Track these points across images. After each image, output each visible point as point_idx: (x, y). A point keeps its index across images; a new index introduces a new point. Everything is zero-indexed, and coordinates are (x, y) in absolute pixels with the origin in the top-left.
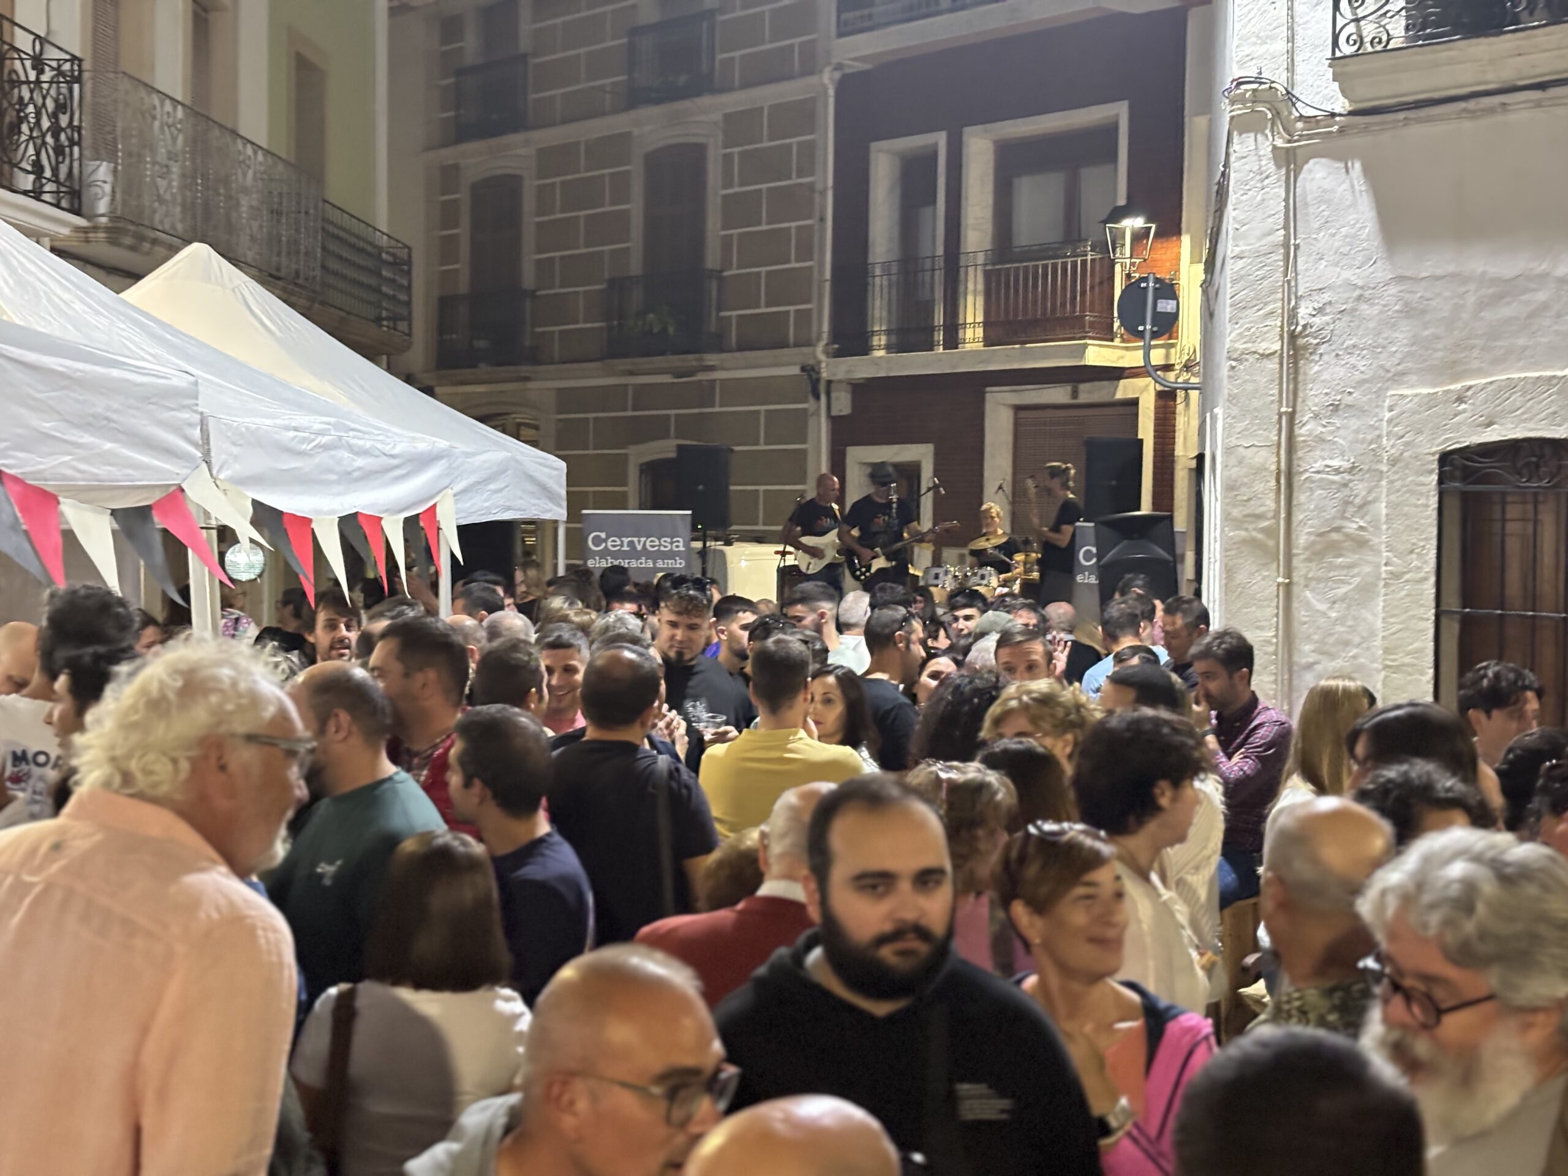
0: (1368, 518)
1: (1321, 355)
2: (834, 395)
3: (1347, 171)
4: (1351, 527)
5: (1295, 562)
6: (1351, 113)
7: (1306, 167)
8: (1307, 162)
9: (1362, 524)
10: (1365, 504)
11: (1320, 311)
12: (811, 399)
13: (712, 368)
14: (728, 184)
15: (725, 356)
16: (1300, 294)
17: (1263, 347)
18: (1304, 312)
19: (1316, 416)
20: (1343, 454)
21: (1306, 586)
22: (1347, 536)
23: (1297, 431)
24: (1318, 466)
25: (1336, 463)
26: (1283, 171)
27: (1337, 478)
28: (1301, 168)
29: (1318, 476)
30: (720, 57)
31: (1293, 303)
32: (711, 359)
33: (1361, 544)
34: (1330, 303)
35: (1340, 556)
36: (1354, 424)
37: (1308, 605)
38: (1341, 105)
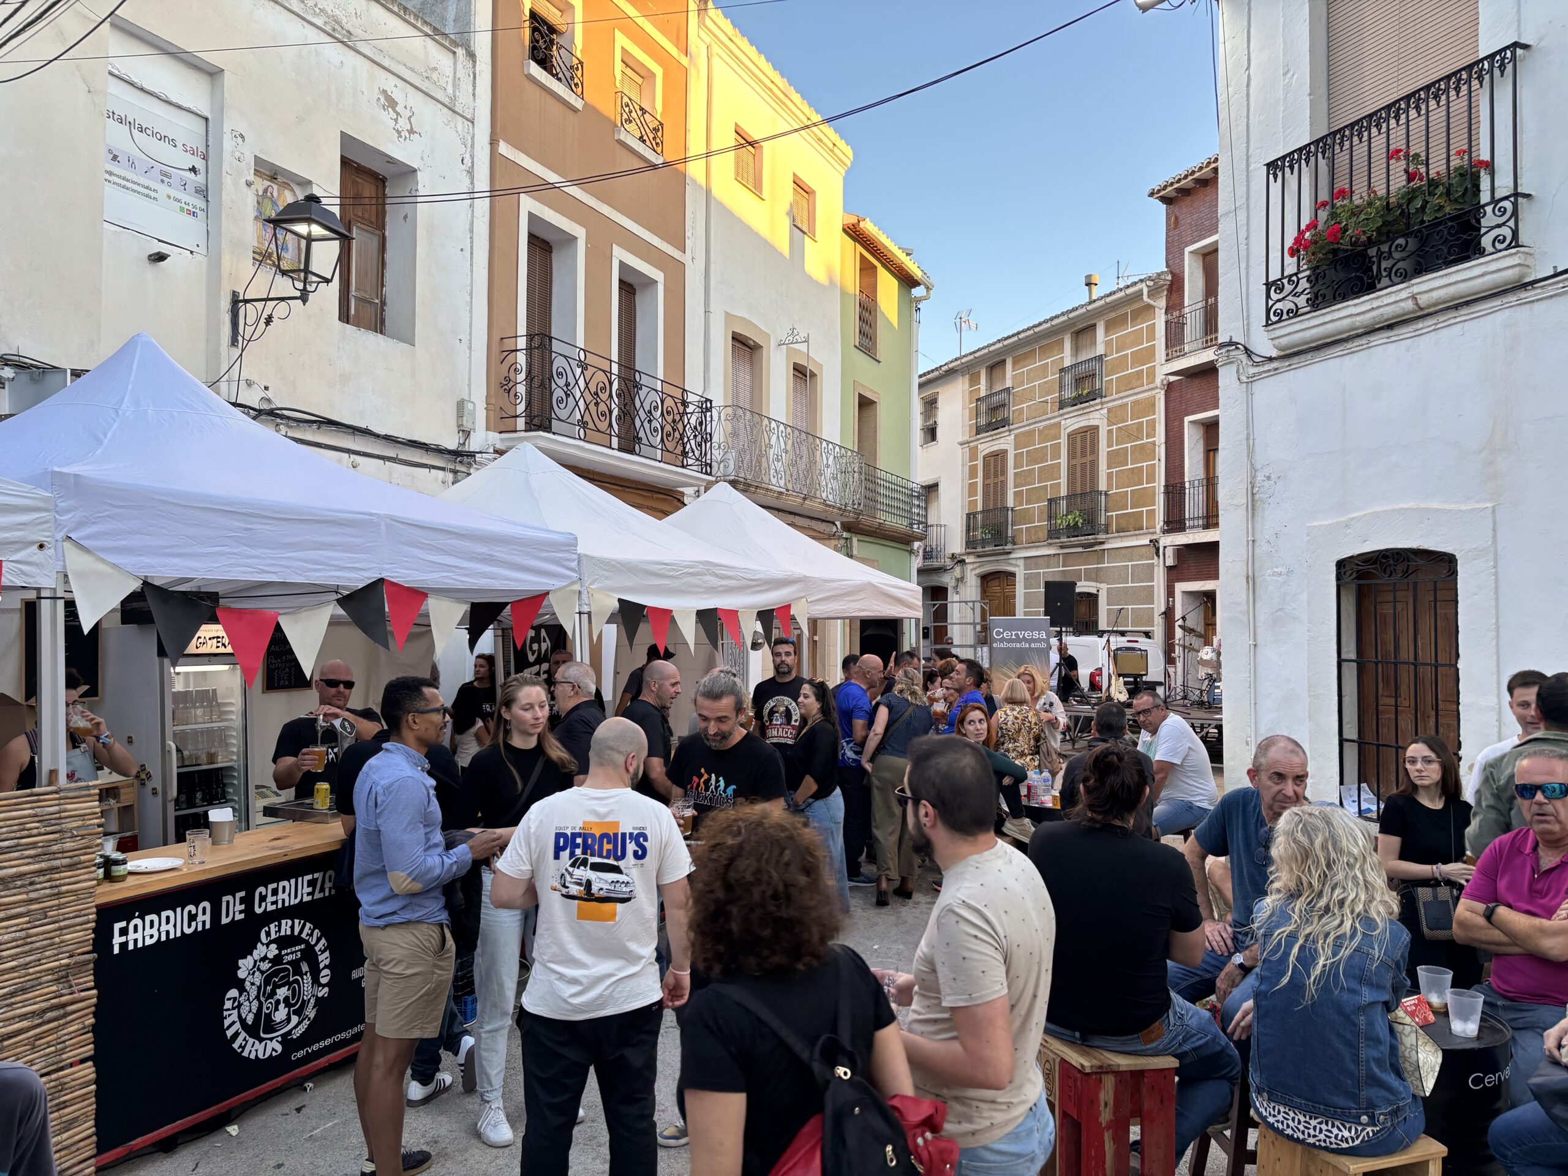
0: (1298, 603)
1: (1269, 504)
2: (1167, 554)
4: (1289, 608)
5: (1259, 631)
6: (1281, 357)
9: (1294, 606)
10: (1296, 594)
11: (1268, 478)
12: (1155, 557)
13: (1103, 543)
14: (1110, 445)
15: (1109, 536)
16: (1257, 468)
17: (1237, 501)
18: (1259, 479)
19: (1267, 541)
20: (1283, 565)
21: (1266, 646)
22: (1287, 614)
23: (1258, 551)
24: (1270, 572)
25: (1279, 570)
26: (1245, 395)
27: (1280, 579)
29: (1271, 578)
30: (1105, 379)
31: (1253, 474)
32: (1102, 538)
33: (1294, 619)
34: (1273, 472)
35: (1283, 626)
36: (1289, 545)
37: (1267, 657)
38: (1275, 353)
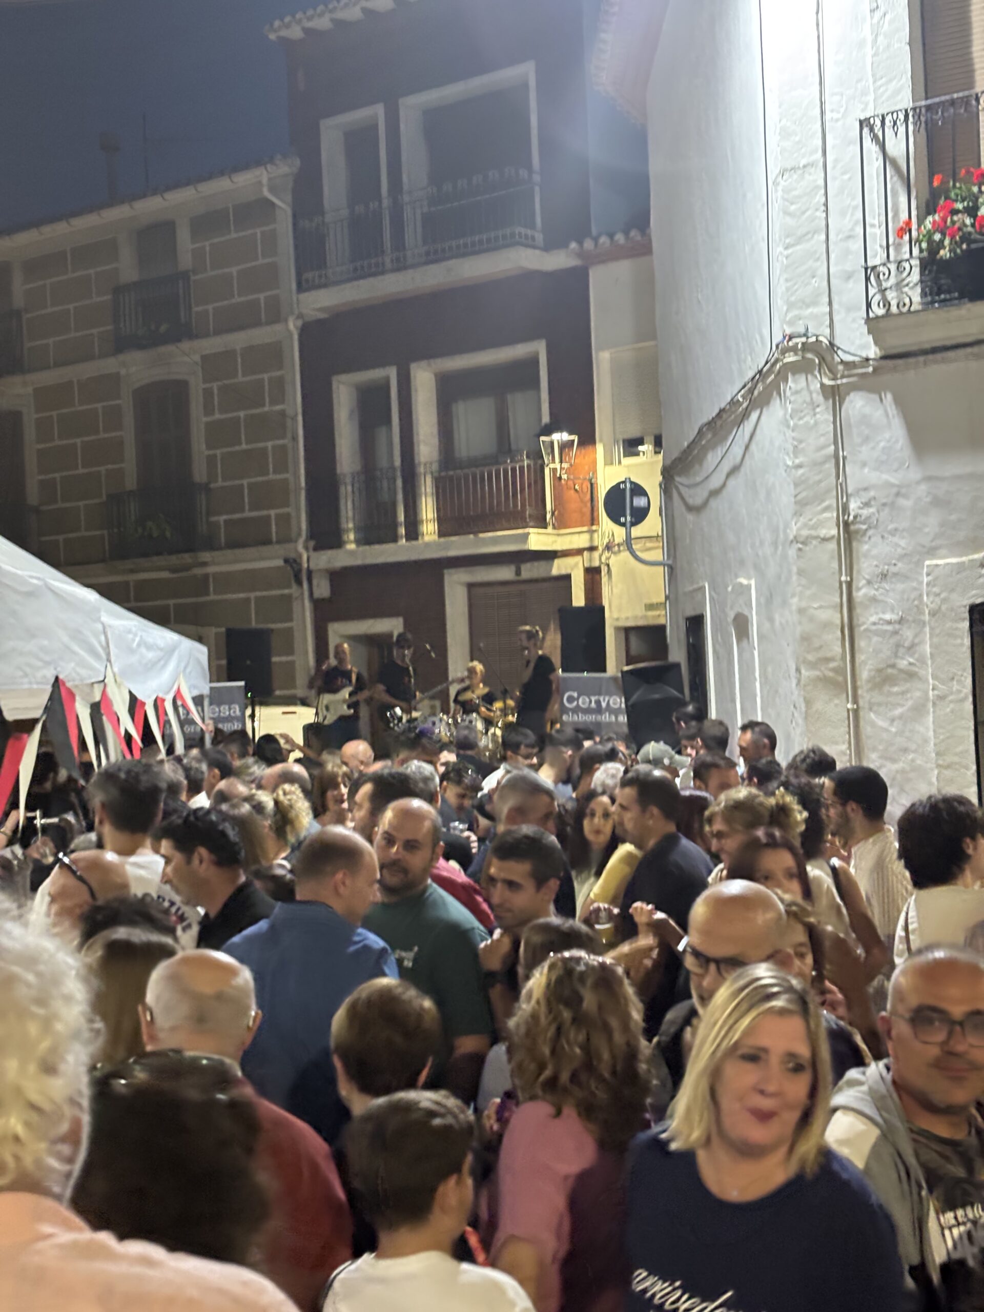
0: (916, 656)
1: (870, 538)
2: (315, 582)
3: (881, 400)
4: (903, 664)
5: (860, 692)
6: (884, 358)
7: (848, 399)
8: (848, 394)
9: (911, 660)
10: (912, 646)
11: (867, 504)
12: (295, 587)
13: (205, 564)
14: (209, 412)
15: (216, 554)
16: (850, 491)
17: (823, 532)
18: (853, 506)
19: (869, 582)
20: (893, 610)
21: (871, 709)
22: (901, 671)
23: (854, 594)
24: (873, 619)
25: (888, 616)
26: (831, 401)
27: (890, 628)
28: (844, 399)
29: (874, 628)
30: (196, 309)
31: (845, 499)
32: (206, 556)
33: (911, 675)
34: (875, 498)
35: (896, 685)
36: (900, 586)
37: (873, 724)
38: (873, 352)
